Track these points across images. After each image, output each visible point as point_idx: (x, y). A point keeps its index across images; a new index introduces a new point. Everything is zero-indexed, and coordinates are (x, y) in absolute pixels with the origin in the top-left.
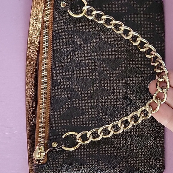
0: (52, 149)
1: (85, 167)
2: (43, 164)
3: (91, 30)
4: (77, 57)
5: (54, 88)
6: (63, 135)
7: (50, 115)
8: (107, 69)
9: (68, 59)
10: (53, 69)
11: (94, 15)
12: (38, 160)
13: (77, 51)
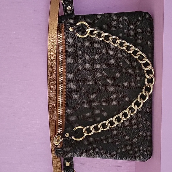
0: (65, 138)
1: (89, 152)
2: (60, 148)
3: (95, 46)
4: (85, 68)
5: (68, 93)
6: (74, 128)
7: (66, 113)
8: (107, 76)
9: (78, 70)
10: (67, 78)
11: (95, 34)
12: (56, 145)
13: (85, 63)
